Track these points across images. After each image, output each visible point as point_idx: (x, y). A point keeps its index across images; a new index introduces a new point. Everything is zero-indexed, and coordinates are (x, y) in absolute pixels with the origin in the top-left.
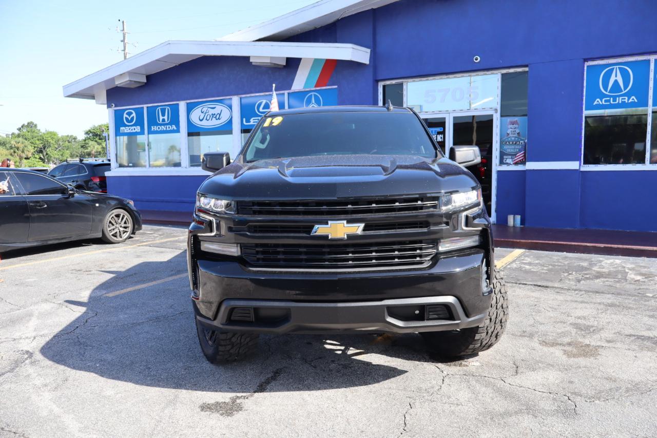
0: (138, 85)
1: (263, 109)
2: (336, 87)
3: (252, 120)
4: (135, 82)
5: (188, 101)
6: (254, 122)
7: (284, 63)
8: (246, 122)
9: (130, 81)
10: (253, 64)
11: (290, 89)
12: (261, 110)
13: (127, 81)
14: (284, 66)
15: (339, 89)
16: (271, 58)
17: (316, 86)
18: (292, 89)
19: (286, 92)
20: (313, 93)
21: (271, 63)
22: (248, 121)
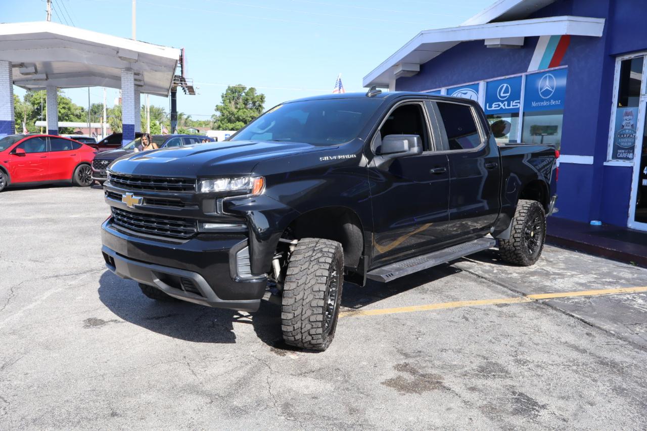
0: (413, 74)
1: (503, 93)
2: (567, 66)
3: (493, 106)
4: (408, 71)
5: (447, 88)
6: (495, 107)
7: (522, 44)
8: (489, 108)
9: (404, 71)
10: (488, 47)
11: (526, 71)
12: (502, 95)
13: (400, 72)
14: (522, 46)
15: (569, 69)
16: (502, 39)
17: (550, 67)
18: (528, 71)
19: (523, 75)
20: (548, 74)
21: (501, 45)
22: (491, 107)
